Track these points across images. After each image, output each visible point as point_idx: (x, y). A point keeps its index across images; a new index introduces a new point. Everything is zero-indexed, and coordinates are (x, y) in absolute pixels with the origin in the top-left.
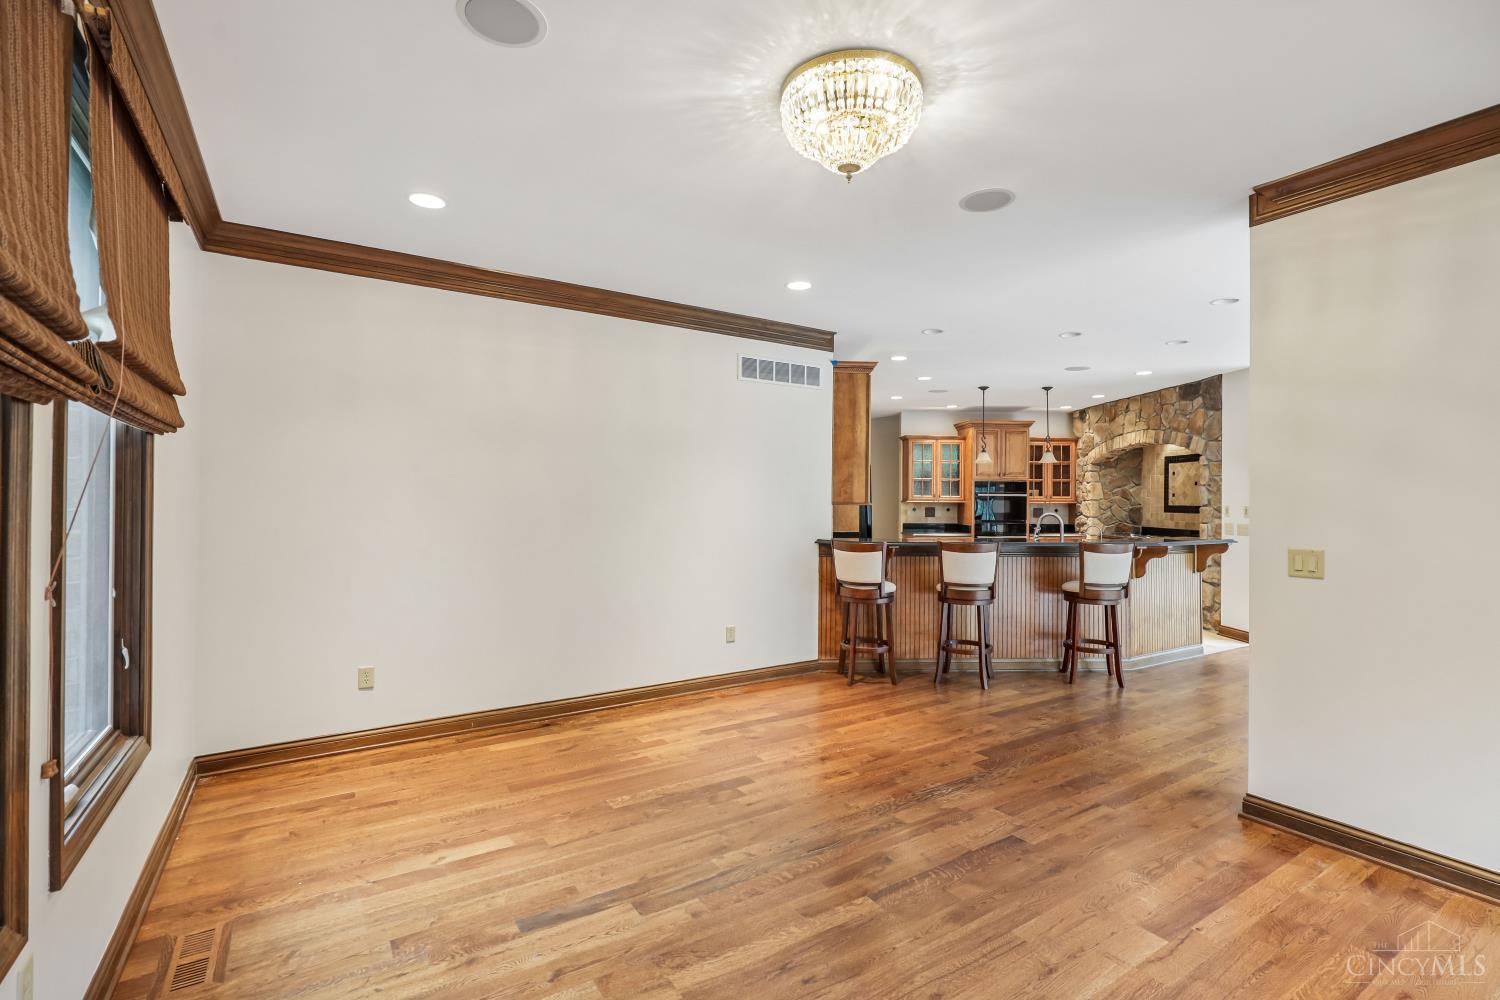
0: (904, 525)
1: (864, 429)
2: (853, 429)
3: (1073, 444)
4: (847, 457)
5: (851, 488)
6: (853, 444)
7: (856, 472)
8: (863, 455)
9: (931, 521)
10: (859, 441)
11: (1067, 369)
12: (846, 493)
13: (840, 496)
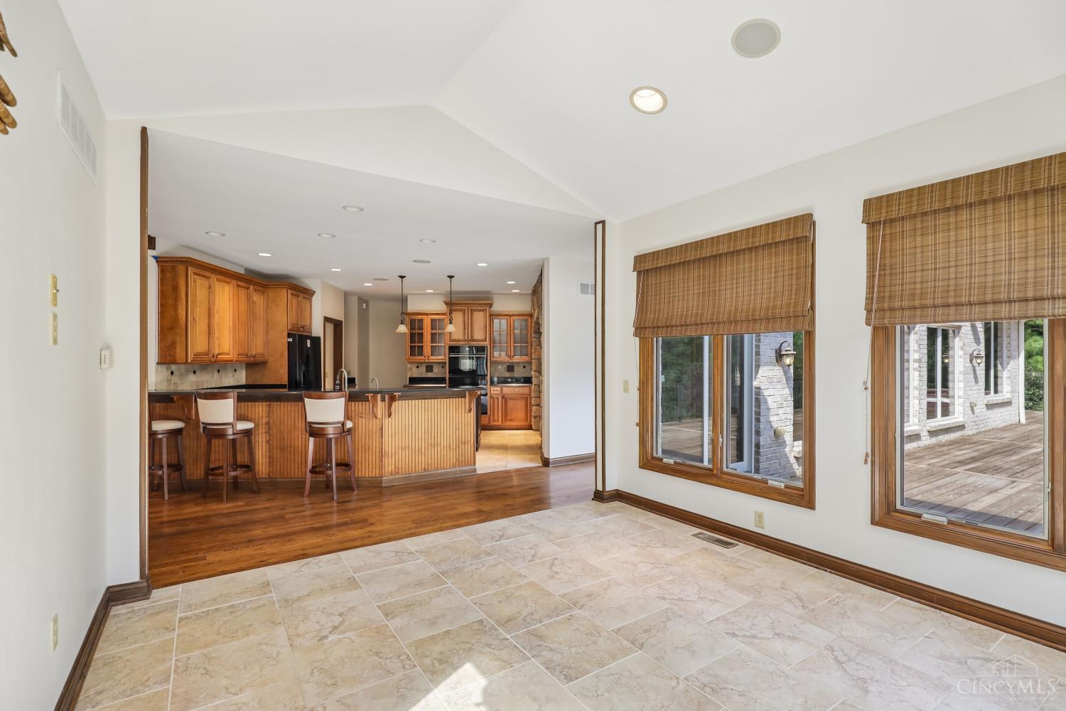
0: (410, 378)
1: (184, 307)
2: (176, 308)
3: (529, 318)
4: (172, 328)
5: (175, 352)
6: (176, 319)
7: (178, 339)
8: (184, 327)
9: (430, 375)
10: (180, 317)
11: (414, 261)
12: (171, 356)
13: (166, 357)
